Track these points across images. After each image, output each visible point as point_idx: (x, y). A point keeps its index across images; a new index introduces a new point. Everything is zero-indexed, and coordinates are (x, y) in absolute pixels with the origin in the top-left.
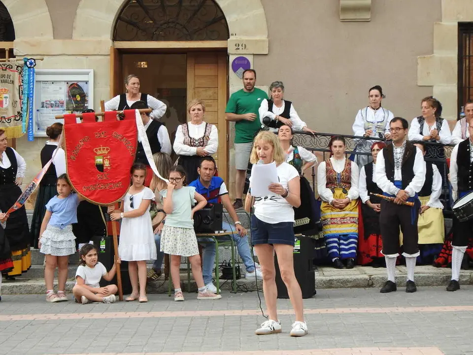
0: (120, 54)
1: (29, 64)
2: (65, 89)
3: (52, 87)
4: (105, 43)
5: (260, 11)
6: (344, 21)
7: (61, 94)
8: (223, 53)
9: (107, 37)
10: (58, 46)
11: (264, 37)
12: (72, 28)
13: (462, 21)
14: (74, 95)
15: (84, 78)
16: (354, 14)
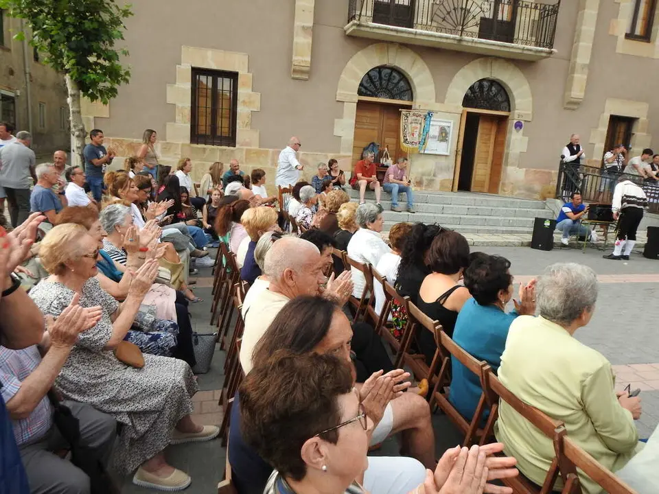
1: (430, 115)
2: (438, 129)
4: (459, 107)
5: (531, 99)
7: (435, 133)
8: (506, 118)
9: (460, 104)
11: (530, 112)
12: (445, 98)
13: (612, 114)
14: (442, 133)
15: (448, 125)
16: (573, 105)
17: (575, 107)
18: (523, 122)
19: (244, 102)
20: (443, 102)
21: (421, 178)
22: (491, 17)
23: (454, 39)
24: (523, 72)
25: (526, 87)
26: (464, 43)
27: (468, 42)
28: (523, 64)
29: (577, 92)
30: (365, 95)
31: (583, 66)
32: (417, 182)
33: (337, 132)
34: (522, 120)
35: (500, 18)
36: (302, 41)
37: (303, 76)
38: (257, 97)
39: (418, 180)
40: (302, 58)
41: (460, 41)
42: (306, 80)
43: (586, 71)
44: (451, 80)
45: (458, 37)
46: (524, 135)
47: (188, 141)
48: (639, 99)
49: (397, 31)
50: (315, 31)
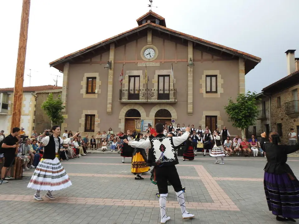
0: (156, 119)
1: (143, 121)
2: (148, 124)
3: (146, 124)
4: (154, 118)
5: (176, 113)
6: (188, 115)
7: (147, 125)
8: (171, 119)
9: (154, 117)
10: (147, 118)
11: (177, 117)
12: (149, 115)
13: (206, 115)
17: (192, 114)
19: (96, 121)
20: (149, 117)
22: (163, 93)
23: (145, 101)
24: (172, 106)
28: (173, 104)
30: (127, 117)
31: (191, 103)
33: (119, 127)
34: (174, 119)
35: (165, 93)
36: (109, 106)
37: (109, 114)
38: (99, 120)
40: (109, 110)
41: (147, 101)
42: (111, 115)
44: (150, 111)
46: (175, 124)
47: (83, 132)
48: (216, 110)
49: (133, 101)
50: (112, 104)
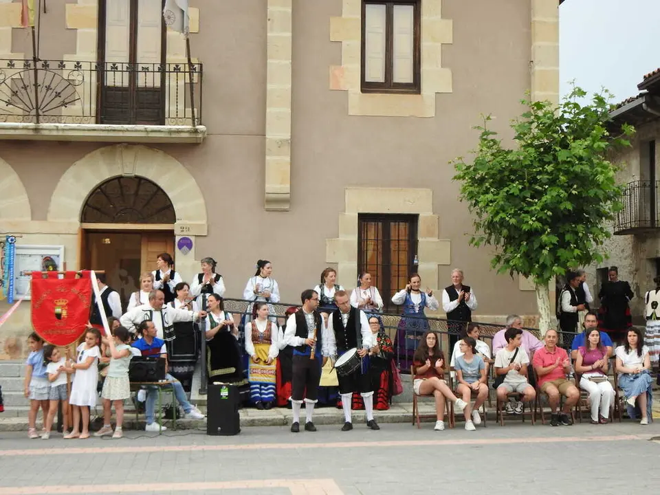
1: (10, 241)
2: (39, 261)
3: (29, 260)
4: (75, 224)
5: (201, 201)
6: (268, 210)
7: (37, 265)
8: (171, 233)
9: (76, 219)
12: (47, 211)
13: (361, 212)
14: (47, 267)
15: (56, 252)
16: (276, 205)
17: (286, 207)
18: (193, 239)
20: (45, 219)
21: (17, 340)
23: (26, 129)
24: (180, 160)
25: (190, 183)
26: (46, 133)
27: (50, 130)
28: (182, 150)
29: (277, 184)
31: (281, 144)
32: (9, 347)
34: (189, 235)
35: (141, 84)
39: (12, 342)
41: (36, 130)
43: (287, 149)
45: (32, 125)
48: (412, 183)
